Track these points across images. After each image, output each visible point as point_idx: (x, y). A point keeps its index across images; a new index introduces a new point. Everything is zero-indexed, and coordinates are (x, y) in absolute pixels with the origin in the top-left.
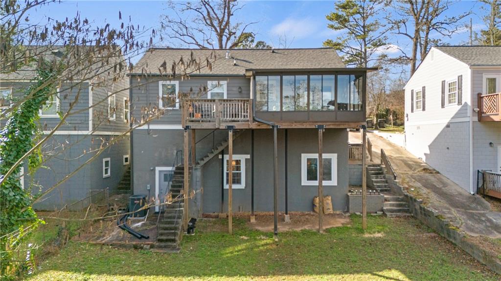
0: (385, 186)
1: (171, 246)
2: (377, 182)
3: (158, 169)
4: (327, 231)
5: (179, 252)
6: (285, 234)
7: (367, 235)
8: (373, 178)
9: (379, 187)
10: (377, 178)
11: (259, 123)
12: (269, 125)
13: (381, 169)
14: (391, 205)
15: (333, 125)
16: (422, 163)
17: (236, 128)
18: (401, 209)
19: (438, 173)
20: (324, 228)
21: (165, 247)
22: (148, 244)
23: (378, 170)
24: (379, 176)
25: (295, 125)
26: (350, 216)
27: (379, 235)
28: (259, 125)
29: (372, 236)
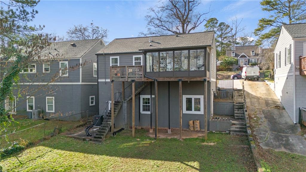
0: (242, 116)
1: (99, 140)
2: (237, 113)
3: (110, 102)
4: (184, 140)
5: (100, 143)
6: (160, 140)
8: (236, 111)
9: (237, 116)
10: (238, 111)
11: (147, 79)
12: (152, 79)
13: (243, 106)
14: (236, 128)
15: (187, 79)
16: (278, 102)
17: (136, 81)
18: (241, 131)
19: (284, 109)
21: (96, 141)
22: (89, 139)
23: (241, 106)
24: (240, 110)
25: (167, 79)
26: (208, 133)
28: (147, 80)
29: (207, 144)
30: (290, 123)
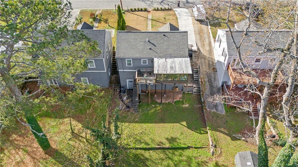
1: (136, 111)
2: (195, 76)
3: (127, 80)
4: (175, 102)
6: (164, 104)
7: (184, 106)
9: (195, 79)
11: (158, 83)
13: (198, 71)
14: (195, 90)
19: (217, 71)
20: (174, 101)
24: (196, 74)
26: (183, 93)
27: (187, 105)
29: (185, 106)
30: (218, 86)
